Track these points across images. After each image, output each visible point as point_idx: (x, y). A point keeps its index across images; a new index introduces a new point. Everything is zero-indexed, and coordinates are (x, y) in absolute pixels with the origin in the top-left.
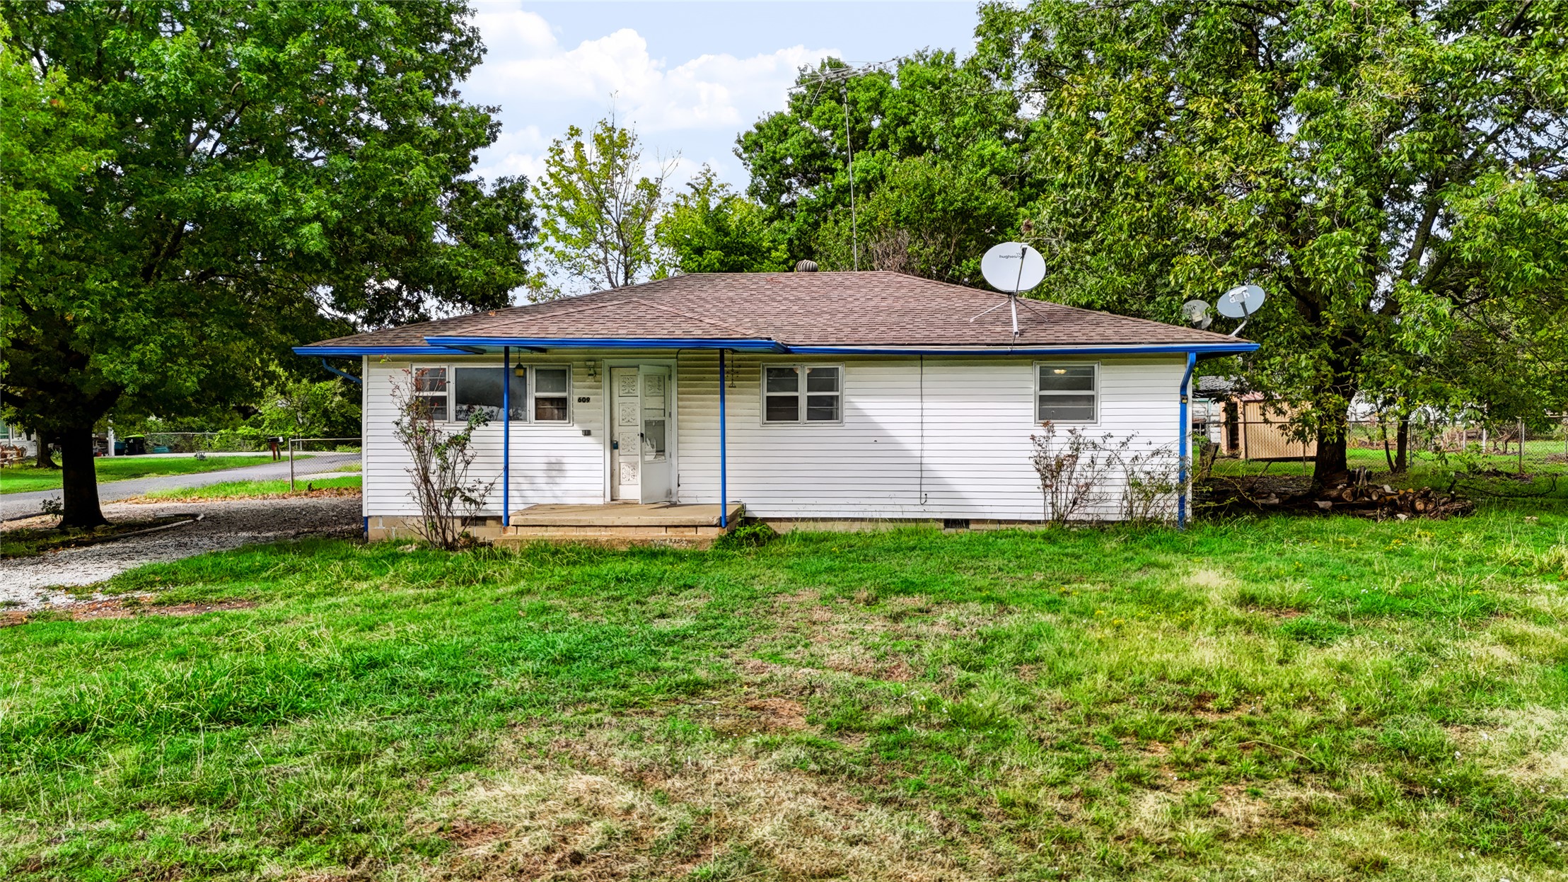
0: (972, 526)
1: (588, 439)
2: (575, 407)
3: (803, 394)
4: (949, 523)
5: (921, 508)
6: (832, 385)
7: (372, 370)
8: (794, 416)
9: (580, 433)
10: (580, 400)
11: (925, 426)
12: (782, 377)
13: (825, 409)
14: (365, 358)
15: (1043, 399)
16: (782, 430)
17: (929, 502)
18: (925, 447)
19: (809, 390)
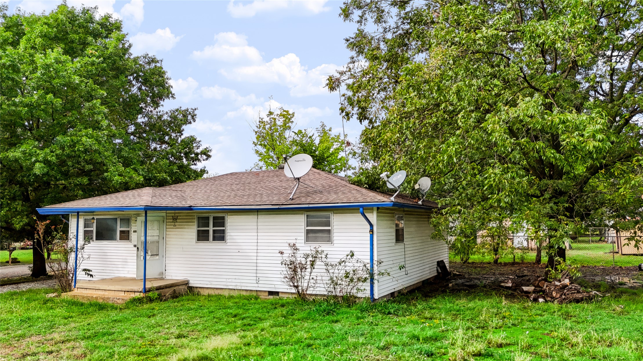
0: (280, 295)
1: (135, 249)
2: (132, 235)
3: (211, 229)
4: (271, 293)
5: (257, 285)
6: (223, 224)
7: (72, 219)
8: (207, 239)
9: (133, 246)
10: (133, 231)
11: (259, 244)
12: (203, 221)
13: (220, 236)
15: (308, 232)
16: (204, 245)
17: (260, 282)
18: (259, 254)
19: (214, 227)
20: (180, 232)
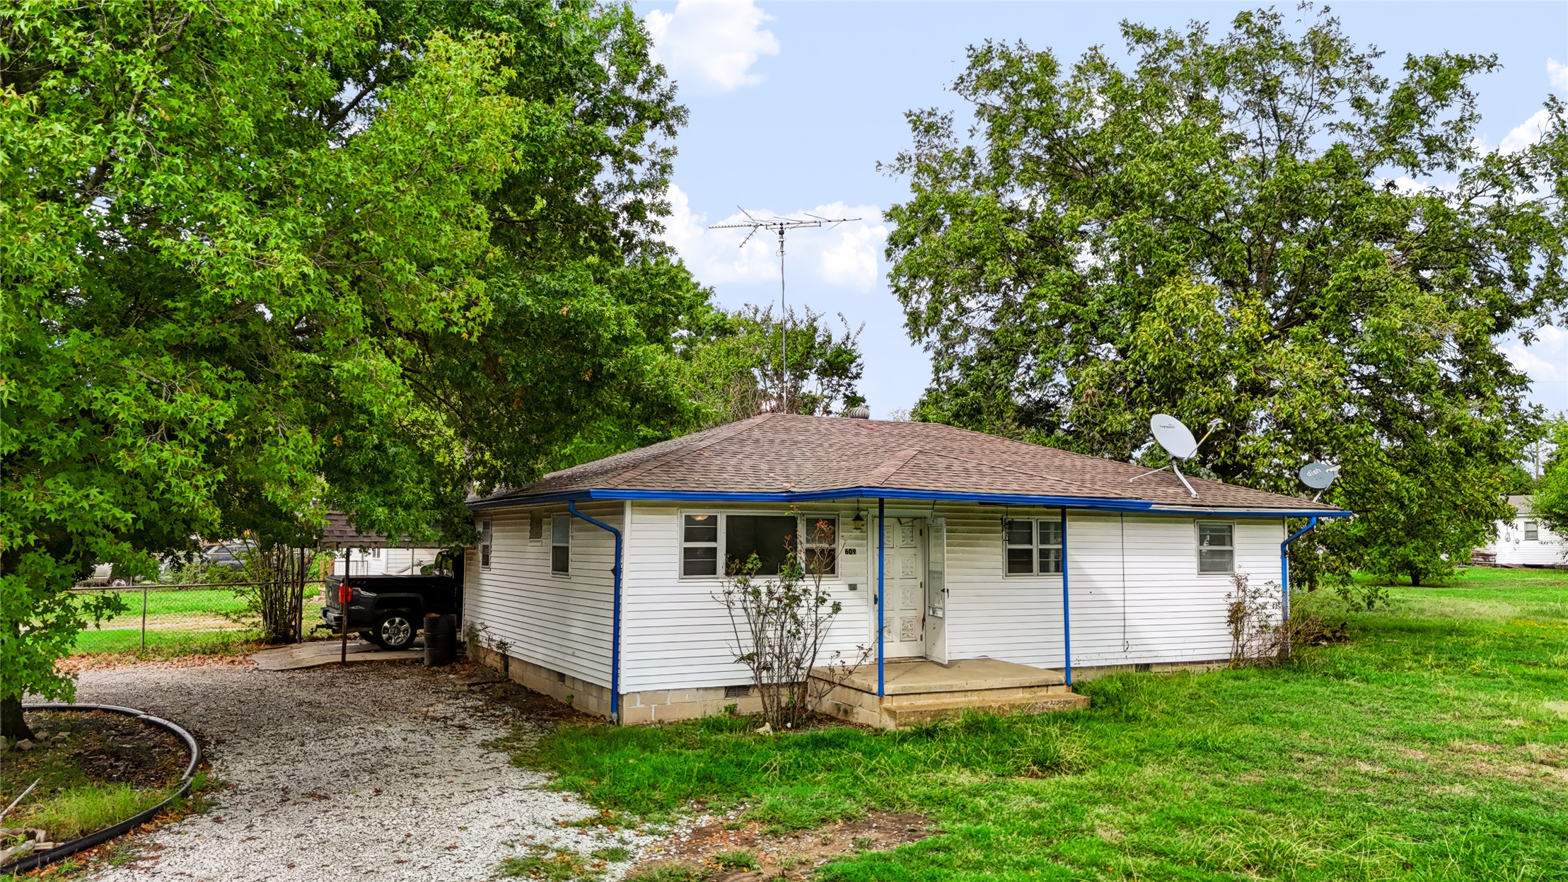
0: (1154, 670)
1: (852, 593)
2: (842, 560)
3: (1036, 547)
4: (1140, 668)
5: (1124, 655)
6: (1061, 538)
7: (636, 517)
8: (1028, 569)
9: (847, 588)
10: (847, 552)
11: (1125, 578)
12: (1016, 530)
14: (628, 503)
15: (1202, 555)
16: (1020, 583)
17: (1129, 649)
18: (1126, 597)
19: (1041, 543)
20: (963, 552)
